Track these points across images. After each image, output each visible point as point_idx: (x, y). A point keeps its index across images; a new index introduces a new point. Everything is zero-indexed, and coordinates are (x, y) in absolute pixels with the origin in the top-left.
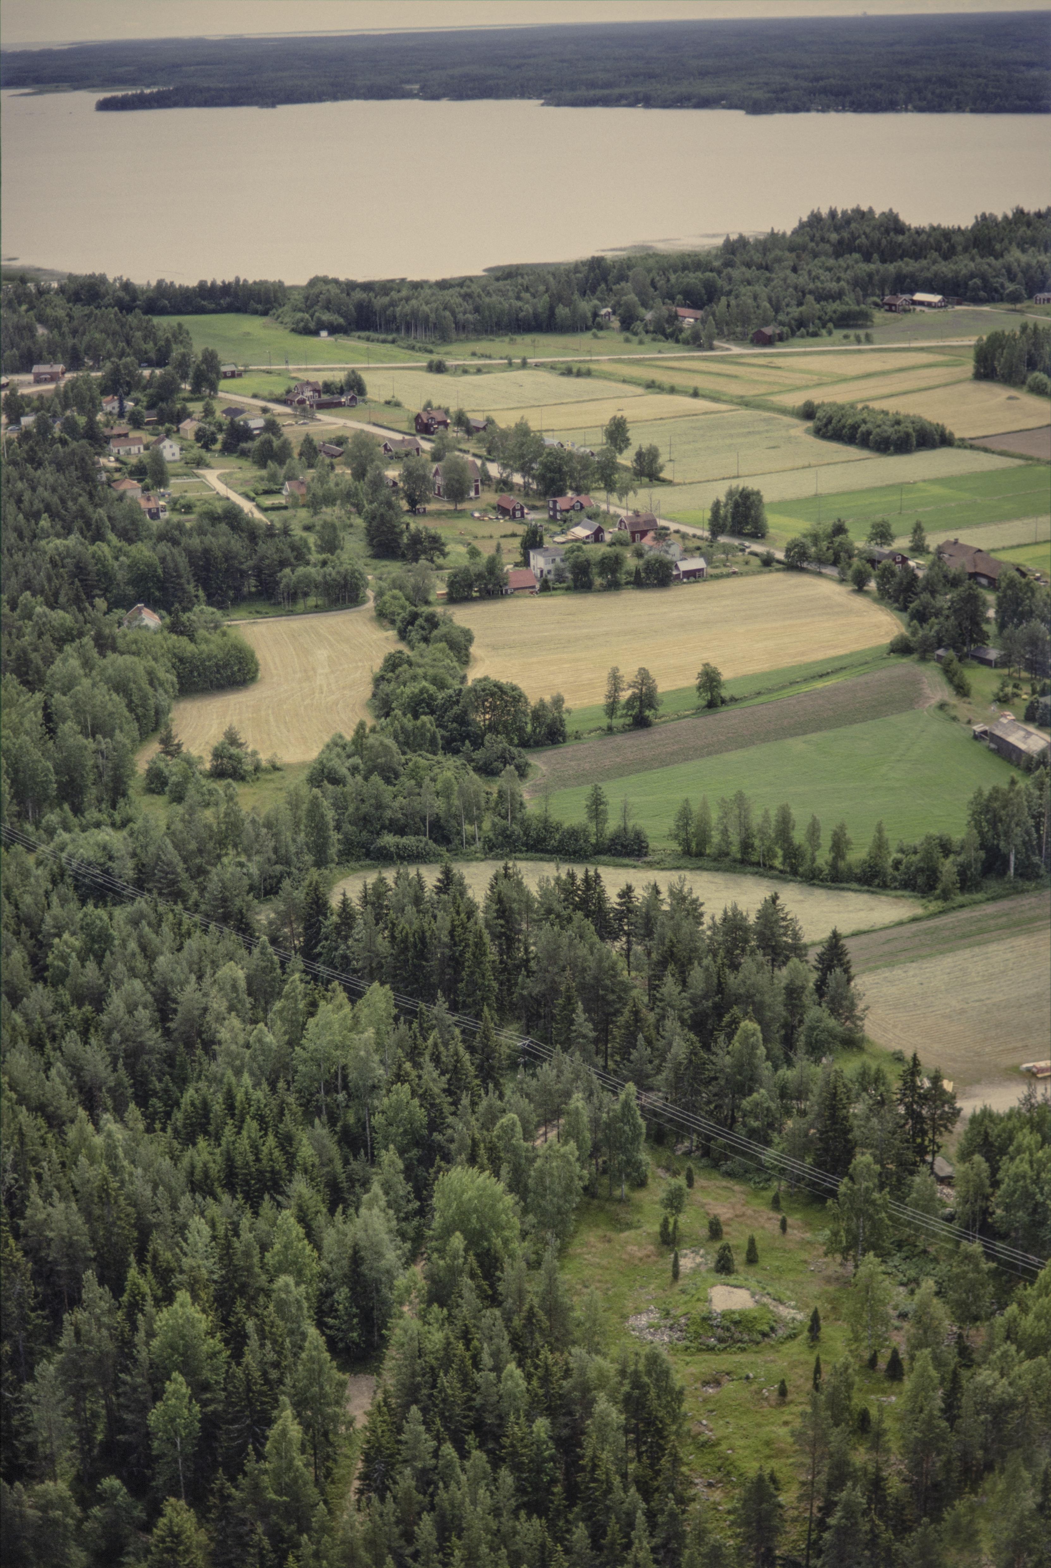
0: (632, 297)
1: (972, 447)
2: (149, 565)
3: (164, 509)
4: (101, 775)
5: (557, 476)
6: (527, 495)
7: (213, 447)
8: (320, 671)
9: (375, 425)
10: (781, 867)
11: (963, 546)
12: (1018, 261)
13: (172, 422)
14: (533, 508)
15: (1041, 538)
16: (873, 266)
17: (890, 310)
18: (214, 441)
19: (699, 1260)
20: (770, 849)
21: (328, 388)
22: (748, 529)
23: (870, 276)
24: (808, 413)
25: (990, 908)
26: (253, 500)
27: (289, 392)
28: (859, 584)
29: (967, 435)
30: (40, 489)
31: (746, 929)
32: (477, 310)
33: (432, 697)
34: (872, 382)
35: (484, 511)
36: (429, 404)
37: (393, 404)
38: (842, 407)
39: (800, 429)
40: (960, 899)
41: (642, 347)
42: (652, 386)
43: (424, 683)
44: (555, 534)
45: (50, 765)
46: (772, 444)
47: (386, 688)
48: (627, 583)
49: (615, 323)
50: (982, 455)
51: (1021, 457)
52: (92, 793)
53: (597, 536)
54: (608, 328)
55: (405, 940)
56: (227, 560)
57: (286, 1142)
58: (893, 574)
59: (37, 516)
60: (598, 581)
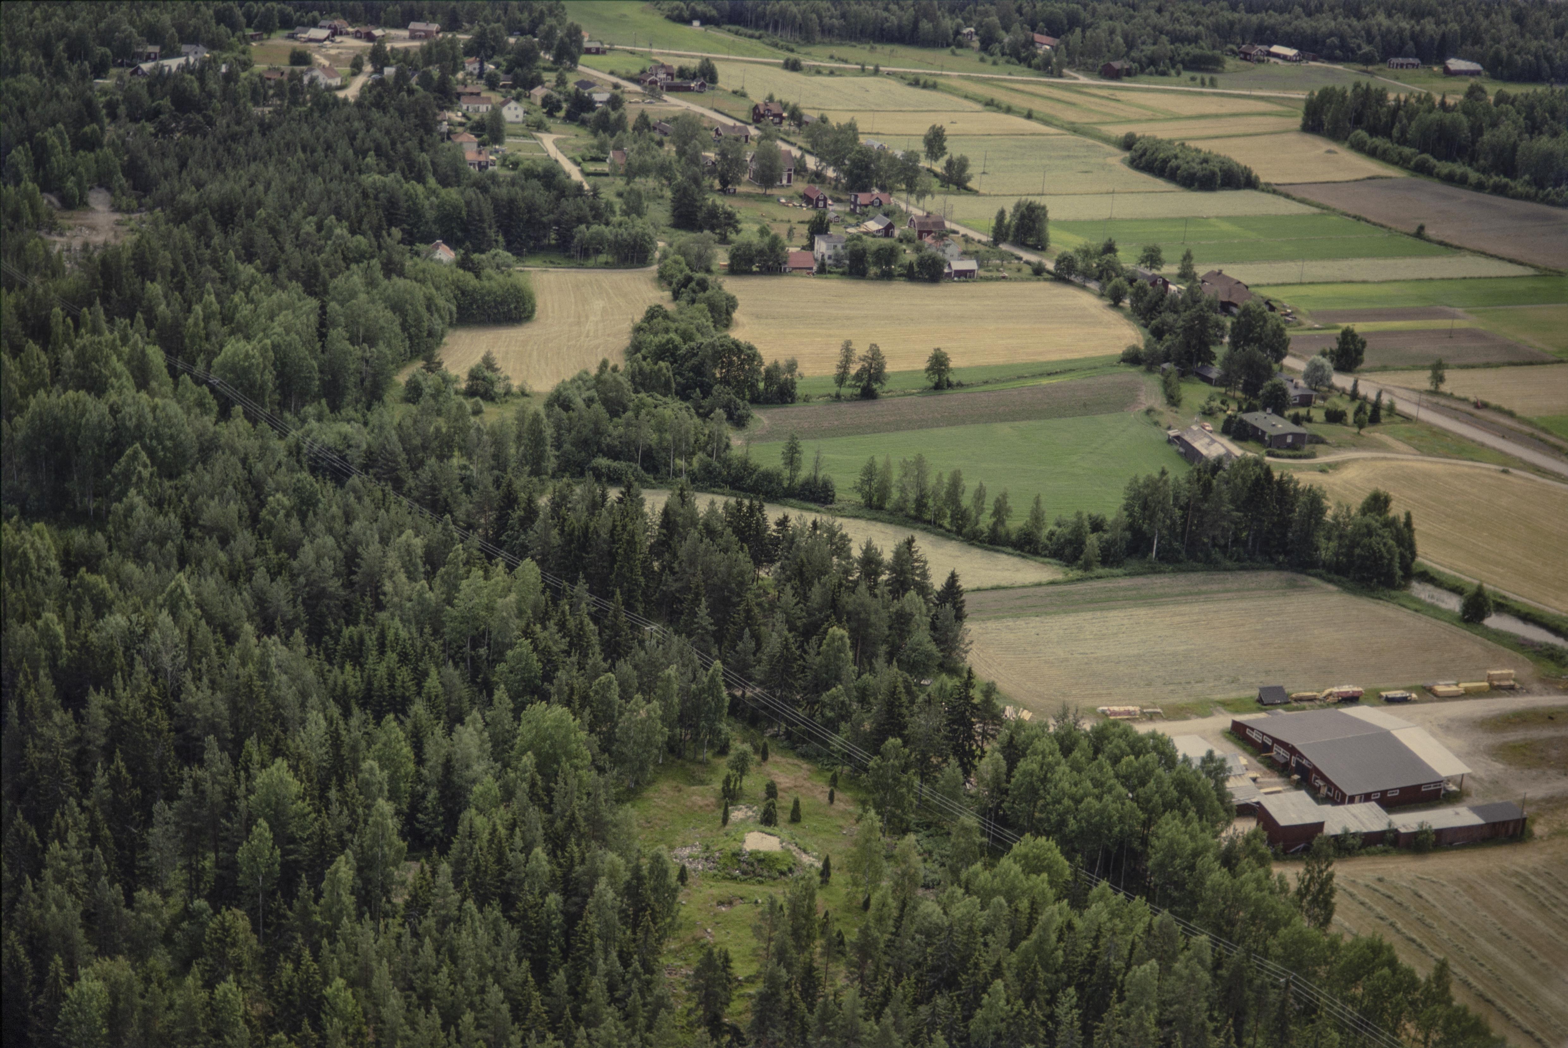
0: (994, 19)
1: (1275, 192)
2: (455, 207)
3: (493, 163)
4: (362, 381)
5: (864, 173)
6: (836, 188)
7: (558, 114)
8: (592, 318)
9: (716, 111)
10: (948, 526)
11: (1225, 277)
12: (1379, 25)
13: (524, 88)
14: (838, 201)
15: (1306, 279)
16: (1236, 15)
17: (1245, 59)
18: (559, 108)
19: (750, 813)
20: (940, 509)
21: (682, 73)
22: (1031, 241)
23: (1232, 24)
24: (1128, 143)
25: (1125, 582)
26: (578, 164)
27: (643, 72)
28: (1115, 299)
29: (1273, 180)
30: (374, 130)
31: (879, 563)
32: (843, 16)
33: (676, 348)
34: (1203, 123)
35: (790, 199)
36: (771, 98)
37: (740, 94)
38: (1160, 141)
39: (1117, 158)
40: (1100, 571)
41: (995, 68)
42: (991, 104)
43: (672, 335)
44: (851, 225)
45: (315, 364)
46: (1085, 169)
47: (642, 337)
48: (900, 275)
49: (976, 44)
50: (1282, 200)
51: (1318, 206)
52: (352, 394)
53: (888, 231)
54: (968, 47)
55: (571, 534)
56: (529, 212)
57: (420, 677)
58: (1146, 293)
59: (365, 154)
60: (873, 270)
